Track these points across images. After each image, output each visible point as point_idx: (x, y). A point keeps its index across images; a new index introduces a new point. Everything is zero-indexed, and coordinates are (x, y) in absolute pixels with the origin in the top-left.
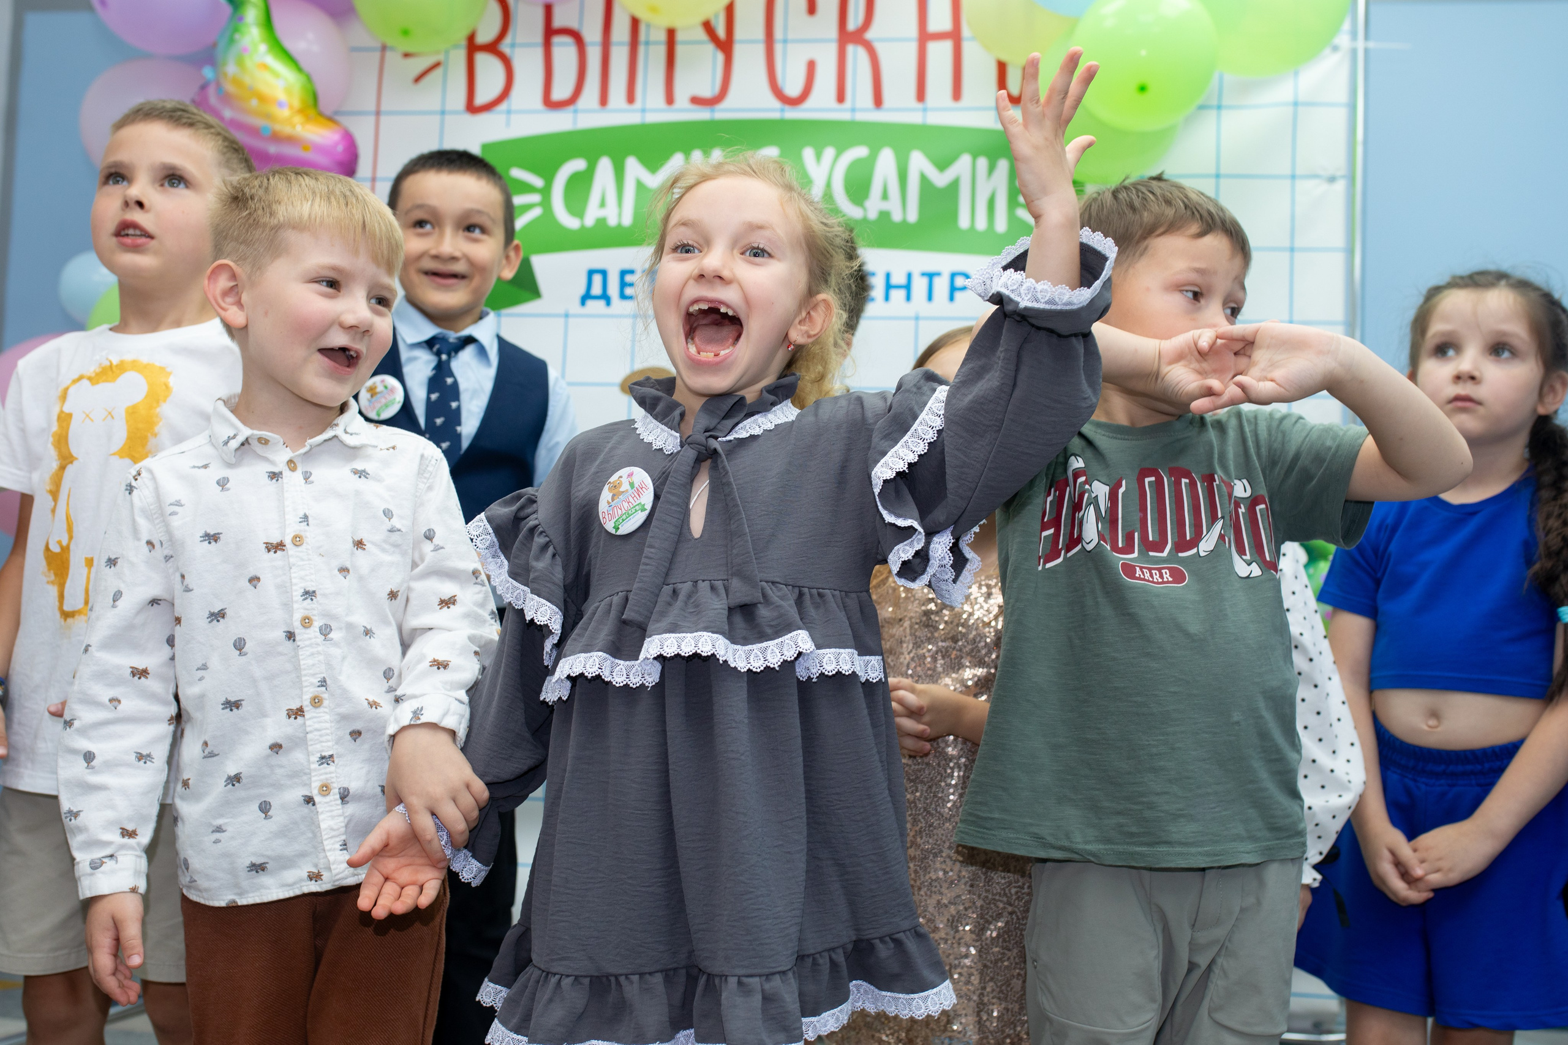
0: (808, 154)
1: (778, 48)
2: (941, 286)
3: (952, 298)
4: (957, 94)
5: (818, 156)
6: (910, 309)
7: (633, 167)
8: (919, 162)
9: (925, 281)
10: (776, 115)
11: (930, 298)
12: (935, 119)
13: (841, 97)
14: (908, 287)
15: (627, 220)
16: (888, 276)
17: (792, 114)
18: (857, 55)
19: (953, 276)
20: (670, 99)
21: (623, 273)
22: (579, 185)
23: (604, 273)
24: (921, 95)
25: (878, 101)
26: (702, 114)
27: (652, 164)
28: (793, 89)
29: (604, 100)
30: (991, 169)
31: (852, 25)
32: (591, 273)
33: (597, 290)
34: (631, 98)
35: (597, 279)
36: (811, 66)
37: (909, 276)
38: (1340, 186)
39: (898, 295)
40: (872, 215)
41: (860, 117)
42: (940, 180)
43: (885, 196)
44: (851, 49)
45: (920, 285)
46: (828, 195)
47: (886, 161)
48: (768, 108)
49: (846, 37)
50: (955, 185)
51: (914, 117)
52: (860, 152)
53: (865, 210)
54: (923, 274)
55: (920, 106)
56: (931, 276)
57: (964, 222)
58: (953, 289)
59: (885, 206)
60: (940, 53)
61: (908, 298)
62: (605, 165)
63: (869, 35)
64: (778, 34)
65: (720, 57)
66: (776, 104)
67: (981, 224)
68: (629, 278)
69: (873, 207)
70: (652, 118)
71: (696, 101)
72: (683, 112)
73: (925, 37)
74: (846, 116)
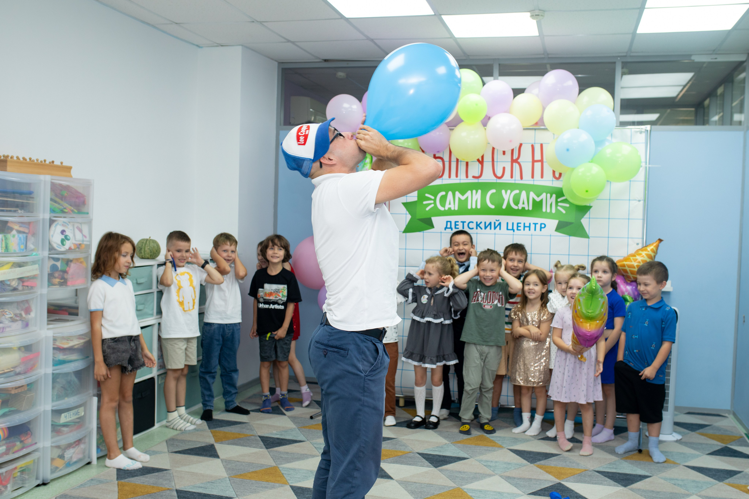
0: (503, 192)
1: (495, 163)
2: (538, 227)
3: (541, 230)
4: (542, 177)
5: (506, 193)
6: (530, 233)
7: (458, 194)
8: (532, 195)
9: (534, 225)
10: (495, 181)
11: (535, 230)
12: (536, 183)
13: (512, 177)
14: (529, 227)
15: (456, 209)
16: (524, 224)
17: (499, 181)
18: (516, 166)
19: (541, 224)
20: (467, 177)
21: (456, 222)
22: (443, 199)
23: (451, 222)
24: (533, 177)
25: (521, 178)
26: (476, 181)
27: (463, 194)
28: (499, 174)
29: (450, 177)
30: (551, 196)
31: (515, 158)
32: (447, 222)
33: (449, 226)
34: (457, 176)
35: (449, 223)
36: (504, 168)
37: (530, 224)
38: (642, 202)
39: (527, 229)
40: (520, 208)
41: (517, 182)
42: (538, 199)
43: (523, 203)
44: (514, 164)
45: (532, 226)
46: (509, 203)
47: (524, 194)
48: (493, 179)
49: (513, 161)
50: (542, 201)
51: (531, 183)
52: (517, 191)
53: (518, 207)
54: (533, 224)
55: (533, 179)
56: (535, 224)
57: (544, 210)
58: (541, 228)
59: (523, 206)
60: (538, 165)
61: (530, 230)
62: (450, 194)
63: (519, 161)
64: (495, 160)
65: (480, 165)
66: (495, 178)
67: (548, 211)
68: (457, 223)
69: (520, 206)
70: (462, 181)
71: (474, 177)
72: (471, 180)
73: (534, 161)
74: (513, 182)
